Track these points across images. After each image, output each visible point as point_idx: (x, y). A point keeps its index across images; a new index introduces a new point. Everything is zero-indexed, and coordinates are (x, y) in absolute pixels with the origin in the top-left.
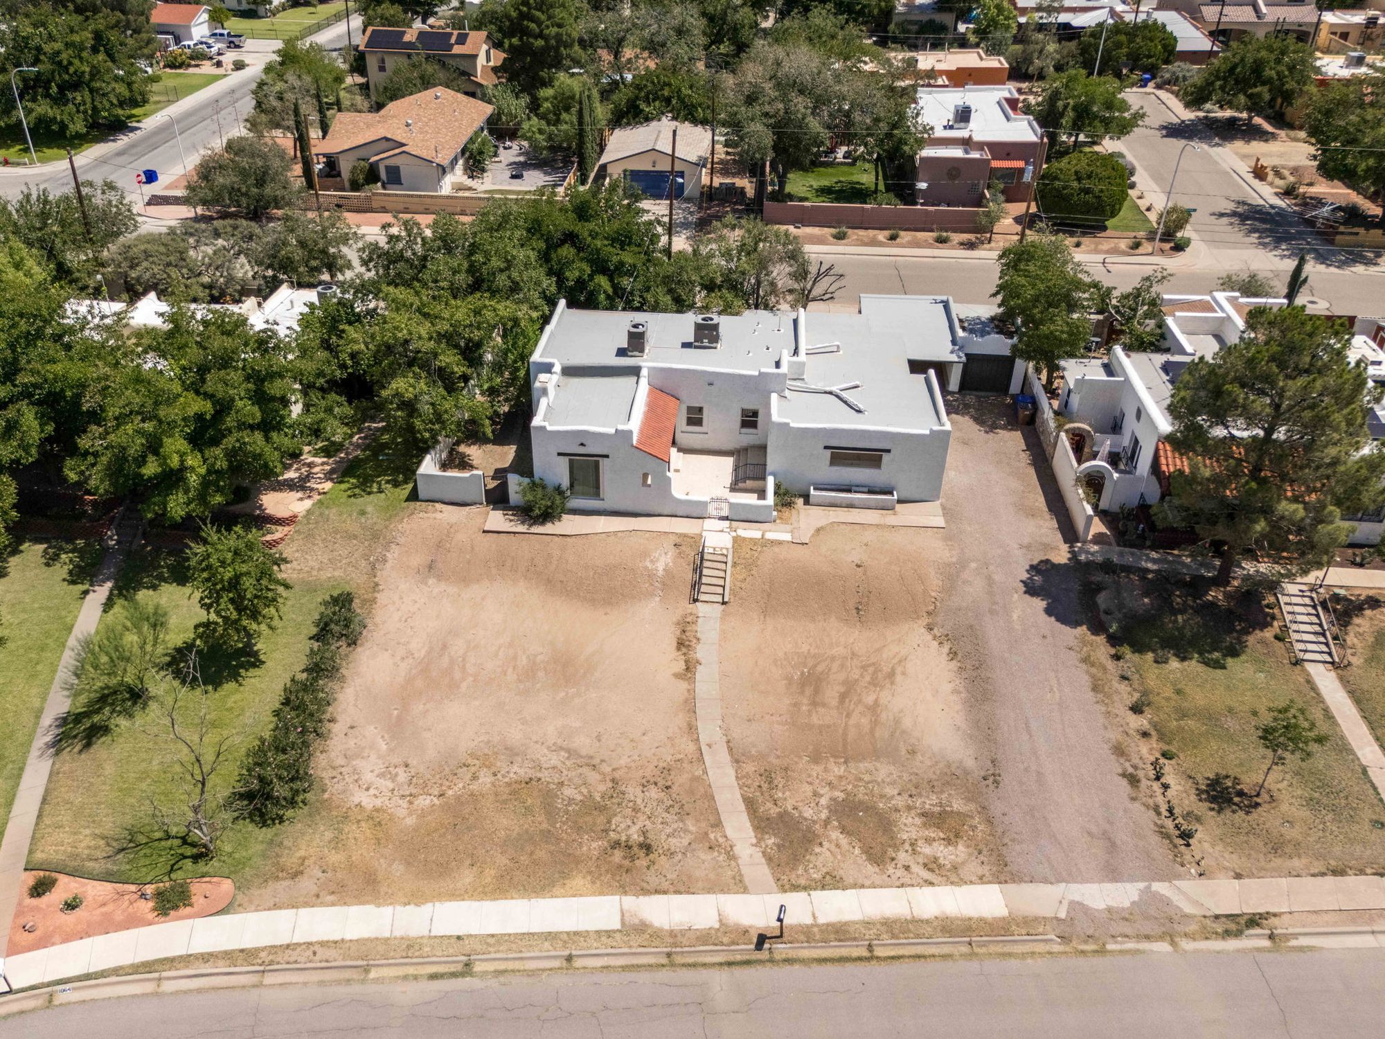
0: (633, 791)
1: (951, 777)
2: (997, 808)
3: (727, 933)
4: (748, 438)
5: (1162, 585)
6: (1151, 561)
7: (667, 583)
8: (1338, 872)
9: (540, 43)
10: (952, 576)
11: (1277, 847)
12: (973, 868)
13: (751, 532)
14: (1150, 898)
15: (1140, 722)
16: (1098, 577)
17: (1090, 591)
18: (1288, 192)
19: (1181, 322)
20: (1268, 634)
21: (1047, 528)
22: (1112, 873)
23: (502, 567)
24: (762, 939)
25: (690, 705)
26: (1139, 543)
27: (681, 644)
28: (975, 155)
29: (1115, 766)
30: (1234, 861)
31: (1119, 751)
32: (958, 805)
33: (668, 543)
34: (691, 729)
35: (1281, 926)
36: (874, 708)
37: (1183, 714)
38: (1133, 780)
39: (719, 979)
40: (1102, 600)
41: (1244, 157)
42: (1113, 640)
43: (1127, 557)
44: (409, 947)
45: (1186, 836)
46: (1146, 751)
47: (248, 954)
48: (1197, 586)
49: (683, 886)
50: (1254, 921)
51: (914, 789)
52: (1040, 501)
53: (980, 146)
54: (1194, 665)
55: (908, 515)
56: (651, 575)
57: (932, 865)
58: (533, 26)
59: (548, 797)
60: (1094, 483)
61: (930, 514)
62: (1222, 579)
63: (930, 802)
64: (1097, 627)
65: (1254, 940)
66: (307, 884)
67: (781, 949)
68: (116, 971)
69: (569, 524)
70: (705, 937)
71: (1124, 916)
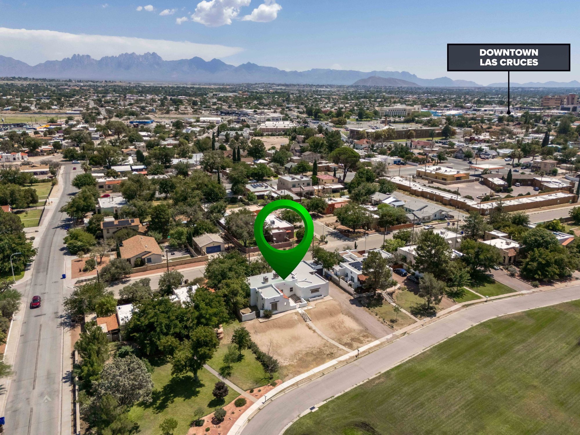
0: (323, 348)
1: (361, 331)
2: (370, 332)
3: (351, 358)
4: (292, 293)
5: (368, 297)
6: (364, 295)
7: (299, 321)
8: (410, 325)
9: (164, 220)
10: (340, 305)
11: (402, 325)
12: (373, 340)
13: (306, 308)
14: (393, 335)
15: (378, 317)
16: (360, 299)
17: (360, 301)
18: (335, 228)
19: (345, 256)
20: (384, 300)
21: (347, 295)
22: (388, 334)
23: (268, 328)
24: (356, 356)
25: (319, 336)
26: (361, 293)
27: (310, 329)
28: (281, 231)
29: (379, 323)
30: (399, 328)
31: (378, 320)
32: (365, 334)
33: (294, 314)
34: (323, 338)
35: (408, 332)
36: (344, 327)
37: (382, 314)
38: (383, 323)
39: (355, 362)
40: (362, 302)
41: (322, 222)
42: (367, 307)
43: (361, 295)
44: (314, 375)
45: (393, 327)
46: (381, 320)
47: (293, 385)
48: (372, 296)
49: (341, 355)
50: (405, 333)
51: (359, 334)
52: (343, 291)
53: (282, 229)
54: (378, 308)
55: (326, 299)
56: (296, 320)
57: (368, 341)
58: (161, 216)
59: (312, 353)
60: (350, 285)
61: (328, 298)
62: (375, 294)
63: (362, 335)
64: (364, 306)
65: (406, 335)
66: (290, 375)
67: (359, 356)
68: (277, 394)
69: (274, 317)
70: (349, 359)
71: (393, 338)
